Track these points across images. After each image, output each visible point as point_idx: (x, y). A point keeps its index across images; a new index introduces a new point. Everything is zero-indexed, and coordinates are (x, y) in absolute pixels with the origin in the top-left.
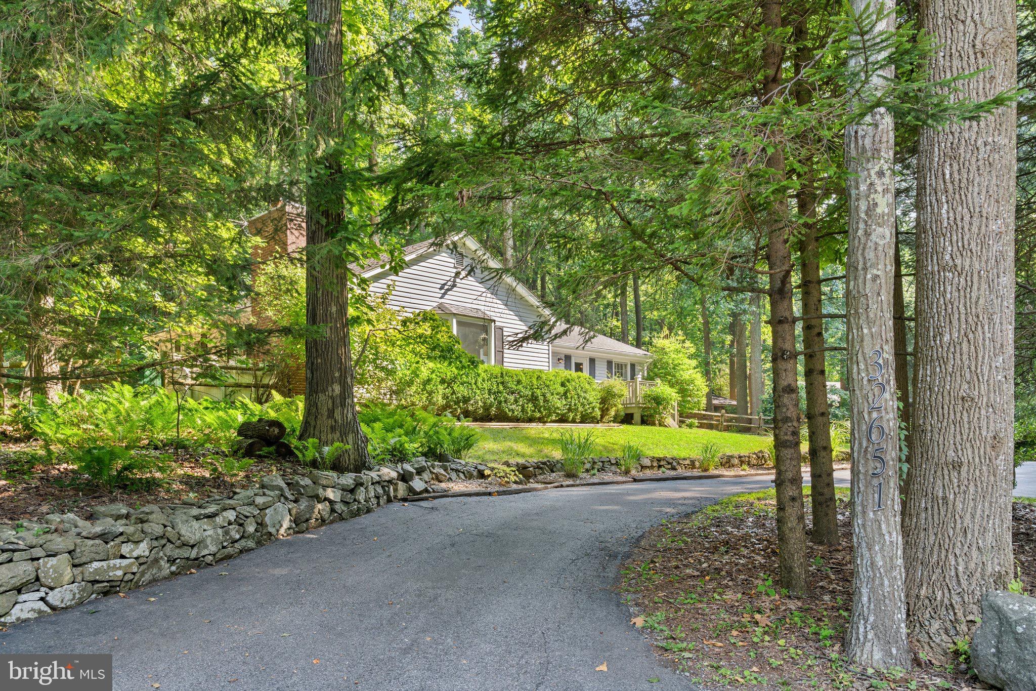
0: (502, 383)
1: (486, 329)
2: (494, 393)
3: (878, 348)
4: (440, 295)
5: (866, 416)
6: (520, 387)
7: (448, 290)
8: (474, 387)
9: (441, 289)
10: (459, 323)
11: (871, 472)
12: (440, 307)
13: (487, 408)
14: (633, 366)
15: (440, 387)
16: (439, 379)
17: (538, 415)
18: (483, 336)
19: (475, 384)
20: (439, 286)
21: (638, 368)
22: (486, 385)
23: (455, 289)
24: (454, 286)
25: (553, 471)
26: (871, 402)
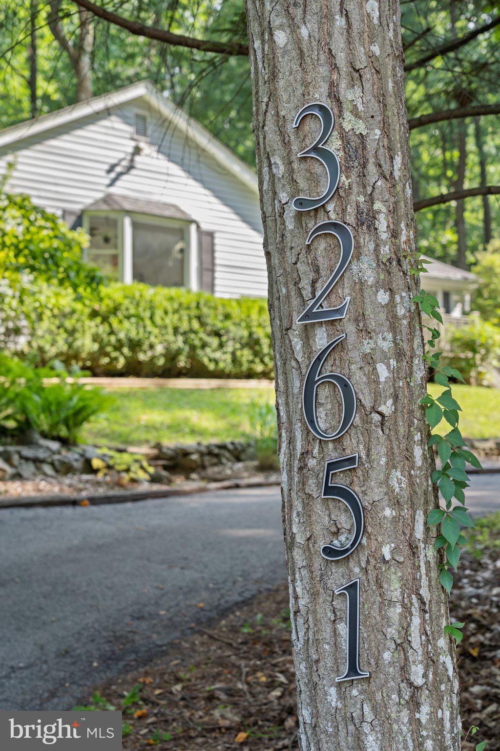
0: (199, 318)
1: (182, 234)
2: (184, 333)
3: (320, 95)
4: (107, 182)
5: (298, 344)
6: (229, 324)
7: (120, 174)
8: (148, 322)
9: (109, 171)
10: (135, 226)
11: (321, 545)
12: (108, 199)
13: (172, 356)
14: (446, 295)
15: (88, 323)
16: (87, 311)
17: (259, 368)
18: (179, 246)
19: (151, 318)
20: (106, 167)
21: (454, 298)
22: (171, 320)
23: (133, 172)
24: (131, 167)
25: (238, 459)
26: (307, 292)
